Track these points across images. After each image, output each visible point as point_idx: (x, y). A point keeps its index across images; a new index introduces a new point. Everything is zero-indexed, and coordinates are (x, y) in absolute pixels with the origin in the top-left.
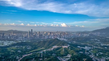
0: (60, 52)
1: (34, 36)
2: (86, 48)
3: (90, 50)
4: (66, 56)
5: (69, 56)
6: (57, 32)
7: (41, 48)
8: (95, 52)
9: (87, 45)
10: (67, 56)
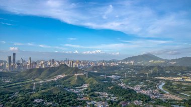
0: (69, 82)
1: (18, 64)
2: (113, 77)
3: (119, 79)
4: (81, 86)
5: (86, 86)
6: (65, 61)
7: (34, 79)
8: (126, 81)
9: (115, 75)
10: (83, 86)
